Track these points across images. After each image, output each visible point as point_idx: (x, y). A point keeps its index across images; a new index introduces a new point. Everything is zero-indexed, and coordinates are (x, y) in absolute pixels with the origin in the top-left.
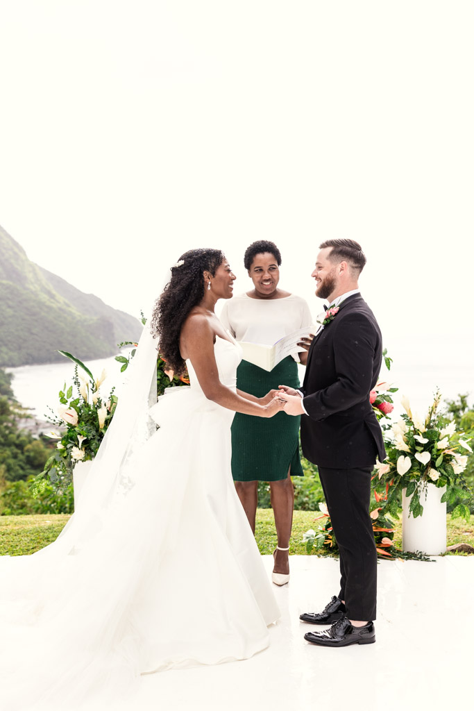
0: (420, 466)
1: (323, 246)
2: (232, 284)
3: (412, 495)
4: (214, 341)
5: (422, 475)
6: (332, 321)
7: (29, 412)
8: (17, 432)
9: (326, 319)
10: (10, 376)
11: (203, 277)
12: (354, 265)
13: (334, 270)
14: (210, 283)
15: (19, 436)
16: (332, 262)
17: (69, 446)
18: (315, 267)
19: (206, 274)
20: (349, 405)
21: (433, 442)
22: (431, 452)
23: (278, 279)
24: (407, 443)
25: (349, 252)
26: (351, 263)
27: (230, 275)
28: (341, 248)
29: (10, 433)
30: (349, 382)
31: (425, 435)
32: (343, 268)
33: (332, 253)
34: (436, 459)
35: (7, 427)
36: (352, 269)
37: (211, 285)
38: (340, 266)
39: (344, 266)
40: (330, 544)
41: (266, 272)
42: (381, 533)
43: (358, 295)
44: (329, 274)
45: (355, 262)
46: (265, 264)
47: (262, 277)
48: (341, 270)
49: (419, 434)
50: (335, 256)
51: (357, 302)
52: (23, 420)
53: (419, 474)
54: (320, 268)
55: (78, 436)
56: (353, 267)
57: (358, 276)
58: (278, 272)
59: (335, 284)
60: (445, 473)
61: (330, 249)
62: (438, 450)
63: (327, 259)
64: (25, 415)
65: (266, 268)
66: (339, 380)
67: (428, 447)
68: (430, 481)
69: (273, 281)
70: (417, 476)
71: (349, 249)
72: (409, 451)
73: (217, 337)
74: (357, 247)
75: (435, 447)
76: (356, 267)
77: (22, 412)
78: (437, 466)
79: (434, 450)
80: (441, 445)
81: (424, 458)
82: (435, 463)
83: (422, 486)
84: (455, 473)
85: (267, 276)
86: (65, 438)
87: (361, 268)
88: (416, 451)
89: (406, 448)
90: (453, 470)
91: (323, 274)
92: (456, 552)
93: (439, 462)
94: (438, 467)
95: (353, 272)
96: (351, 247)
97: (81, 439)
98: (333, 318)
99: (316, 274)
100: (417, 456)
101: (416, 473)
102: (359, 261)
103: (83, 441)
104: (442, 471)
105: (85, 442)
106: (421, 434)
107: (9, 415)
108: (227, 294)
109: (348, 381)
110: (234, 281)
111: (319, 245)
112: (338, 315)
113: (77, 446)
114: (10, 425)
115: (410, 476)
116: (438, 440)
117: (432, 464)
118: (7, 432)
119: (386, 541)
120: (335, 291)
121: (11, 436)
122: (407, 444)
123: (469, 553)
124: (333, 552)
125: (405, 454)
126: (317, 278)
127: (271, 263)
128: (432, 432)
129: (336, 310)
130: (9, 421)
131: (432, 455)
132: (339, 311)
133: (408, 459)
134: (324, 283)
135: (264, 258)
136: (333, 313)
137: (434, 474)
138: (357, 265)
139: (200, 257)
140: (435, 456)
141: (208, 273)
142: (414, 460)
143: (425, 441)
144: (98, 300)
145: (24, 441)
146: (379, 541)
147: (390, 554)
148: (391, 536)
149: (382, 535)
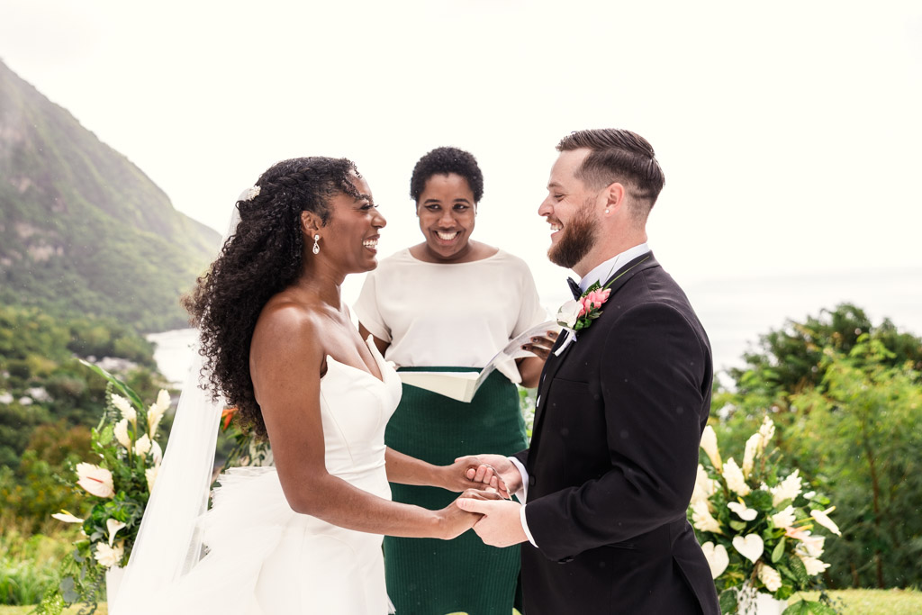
0: (744, 563)
1: (567, 146)
2: (376, 237)
4: (323, 371)
5: (748, 577)
6: (594, 321)
9: (581, 318)
10: (153, 345)
11: (300, 224)
12: (639, 192)
13: (591, 204)
14: (317, 238)
16: (587, 185)
18: (546, 193)
19: (308, 219)
21: (765, 515)
22: (761, 534)
23: (472, 226)
24: (715, 515)
25: (628, 163)
26: (634, 188)
27: (369, 218)
28: (610, 152)
30: (647, 480)
31: (750, 501)
32: (613, 198)
33: (588, 164)
34: (773, 548)
36: (634, 201)
37: (321, 242)
38: (607, 193)
39: (616, 194)
41: (447, 213)
43: (649, 256)
44: (580, 212)
45: (642, 186)
46: (447, 196)
47: (438, 220)
48: (611, 202)
49: (737, 501)
50: (596, 169)
51: (650, 274)
53: (742, 577)
54: (559, 197)
55: (109, 521)
56: (636, 197)
57: (647, 215)
58: (473, 215)
59: (594, 235)
60: (790, 575)
61: (583, 154)
62: (775, 530)
63: (577, 176)
65: (448, 205)
66: (621, 470)
67: (758, 526)
68: (764, 590)
69: (462, 232)
70: (739, 580)
71: (628, 155)
72: (719, 531)
73: (329, 359)
74: (643, 149)
75: (770, 525)
76: (644, 197)
78: (775, 561)
79: (769, 531)
80: (779, 520)
81: (751, 547)
82: (770, 555)
83: (748, 598)
84: (809, 574)
85: (447, 220)
87: (653, 197)
88: (733, 533)
89: (714, 526)
90: (803, 566)
91: (566, 210)
93: (777, 554)
94: (778, 563)
95: (637, 207)
96: (630, 148)
98: (597, 315)
99: (549, 210)
100: (738, 542)
101: (735, 575)
102: (648, 182)
103: (118, 531)
104: (786, 571)
106: (741, 500)
108: (364, 262)
109: (642, 476)
110: (380, 231)
111: (558, 143)
112: (609, 308)
115: (724, 580)
116: (772, 511)
117: (766, 558)
120: (593, 251)
122: (716, 518)
126: (552, 218)
127: (459, 195)
128: (760, 493)
129: (602, 296)
131: (766, 542)
132: (610, 298)
133: (721, 548)
134: (569, 232)
135: (447, 185)
136: (598, 304)
137: (771, 577)
138: (644, 192)
139: (296, 182)
140: (770, 543)
141: (314, 216)
142: (731, 551)
143: (749, 514)
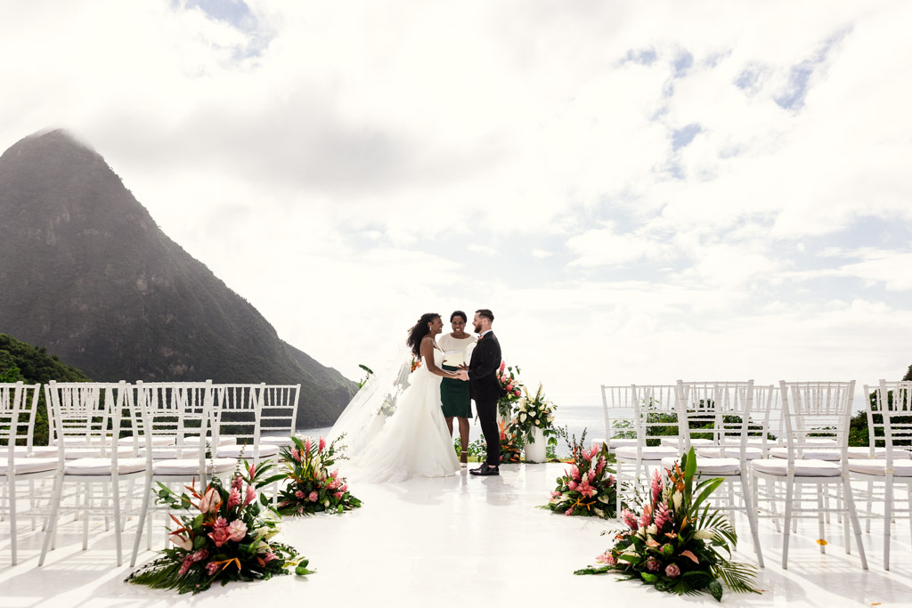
0: (531, 418)
3: (529, 433)
5: (532, 422)
6: (480, 342)
13: (481, 322)
16: (480, 319)
18: (475, 321)
19: (429, 323)
20: (484, 376)
21: (538, 407)
24: (526, 408)
25: (487, 314)
26: (488, 319)
27: (440, 324)
28: (484, 313)
31: (534, 404)
32: (485, 321)
33: (481, 315)
36: (488, 321)
37: (432, 328)
38: (483, 320)
41: (458, 325)
42: (514, 451)
44: (479, 324)
45: (490, 319)
46: (459, 321)
47: (456, 327)
51: (491, 335)
57: (491, 324)
59: (482, 327)
61: (479, 313)
63: (479, 317)
67: (535, 409)
70: (530, 423)
74: (491, 312)
75: (539, 409)
76: (490, 321)
78: (539, 418)
79: (538, 411)
80: (541, 408)
81: (533, 414)
83: (533, 428)
87: (492, 321)
89: (525, 410)
90: (547, 419)
93: (540, 416)
96: (489, 312)
100: (530, 413)
102: (492, 318)
104: (542, 420)
106: (532, 404)
112: (483, 340)
115: (527, 424)
116: (540, 406)
117: (536, 417)
119: (516, 455)
120: (481, 331)
125: (524, 413)
126: (476, 325)
131: (537, 413)
132: (483, 338)
133: (525, 415)
134: (478, 327)
135: (458, 318)
136: (481, 339)
137: (538, 422)
142: (528, 415)
143: (534, 407)
144: (337, 374)
146: (512, 456)
147: (518, 461)
148: (519, 454)
149: (514, 453)
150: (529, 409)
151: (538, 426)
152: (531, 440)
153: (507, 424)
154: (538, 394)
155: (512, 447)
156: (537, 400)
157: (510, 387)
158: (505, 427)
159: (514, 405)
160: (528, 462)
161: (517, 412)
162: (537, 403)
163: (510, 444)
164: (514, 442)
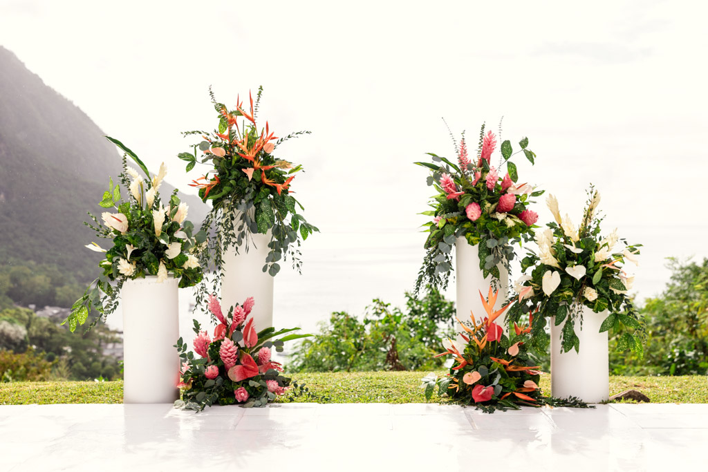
0: (572, 283)
3: (564, 323)
5: (575, 296)
7: (117, 336)
8: (102, 359)
15: (104, 364)
17: (115, 259)
21: (590, 253)
22: (586, 266)
24: (555, 256)
29: (95, 360)
31: (578, 245)
34: (593, 275)
35: (90, 354)
40: (456, 388)
42: (522, 373)
49: (571, 243)
52: (110, 346)
53: (571, 294)
55: (127, 246)
60: (604, 293)
62: (596, 264)
64: (112, 339)
67: (584, 259)
68: (587, 302)
70: (569, 296)
72: (558, 266)
75: (592, 259)
77: (110, 336)
78: (594, 284)
79: (591, 264)
80: (600, 255)
81: (578, 272)
82: (591, 281)
83: (576, 309)
86: (111, 251)
88: (567, 265)
89: (554, 262)
92: (622, 400)
93: (597, 278)
94: (597, 285)
97: (130, 249)
100: (568, 270)
101: (567, 293)
103: (133, 252)
104: (602, 289)
105: (135, 254)
106: (573, 244)
107: (93, 339)
113: (125, 258)
114: (94, 351)
115: (559, 297)
116: (596, 249)
117: (587, 281)
118: (91, 359)
119: (529, 384)
121: (95, 364)
123: (639, 401)
124: (460, 399)
125: (552, 269)
128: (587, 240)
130: (93, 347)
131: (588, 270)
133: (556, 274)
137: (591, 294)
140: (592, 270)
142: (564, 275)
143: (579, 251)
145: (111, 369)
146: (520, 385)
147: (535, 400)
148: (536, 379)
149: (523, 377)
150: (566, 258)
151: (590, 304)
152: (571, 341)
153: (501, 300)
154: (588, 217)
155: (520, 360)
156: (584, 234)
157: (509, 199)
158: (498, 307)
159: (521, 249)
160: (563, 403)
161: (530, 269)
162: (588, 242)
163: (514, 351)
164: (523, 348)
